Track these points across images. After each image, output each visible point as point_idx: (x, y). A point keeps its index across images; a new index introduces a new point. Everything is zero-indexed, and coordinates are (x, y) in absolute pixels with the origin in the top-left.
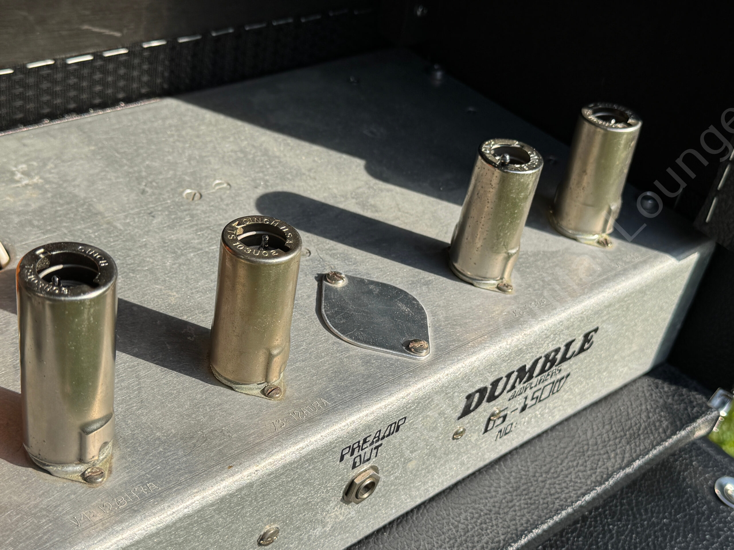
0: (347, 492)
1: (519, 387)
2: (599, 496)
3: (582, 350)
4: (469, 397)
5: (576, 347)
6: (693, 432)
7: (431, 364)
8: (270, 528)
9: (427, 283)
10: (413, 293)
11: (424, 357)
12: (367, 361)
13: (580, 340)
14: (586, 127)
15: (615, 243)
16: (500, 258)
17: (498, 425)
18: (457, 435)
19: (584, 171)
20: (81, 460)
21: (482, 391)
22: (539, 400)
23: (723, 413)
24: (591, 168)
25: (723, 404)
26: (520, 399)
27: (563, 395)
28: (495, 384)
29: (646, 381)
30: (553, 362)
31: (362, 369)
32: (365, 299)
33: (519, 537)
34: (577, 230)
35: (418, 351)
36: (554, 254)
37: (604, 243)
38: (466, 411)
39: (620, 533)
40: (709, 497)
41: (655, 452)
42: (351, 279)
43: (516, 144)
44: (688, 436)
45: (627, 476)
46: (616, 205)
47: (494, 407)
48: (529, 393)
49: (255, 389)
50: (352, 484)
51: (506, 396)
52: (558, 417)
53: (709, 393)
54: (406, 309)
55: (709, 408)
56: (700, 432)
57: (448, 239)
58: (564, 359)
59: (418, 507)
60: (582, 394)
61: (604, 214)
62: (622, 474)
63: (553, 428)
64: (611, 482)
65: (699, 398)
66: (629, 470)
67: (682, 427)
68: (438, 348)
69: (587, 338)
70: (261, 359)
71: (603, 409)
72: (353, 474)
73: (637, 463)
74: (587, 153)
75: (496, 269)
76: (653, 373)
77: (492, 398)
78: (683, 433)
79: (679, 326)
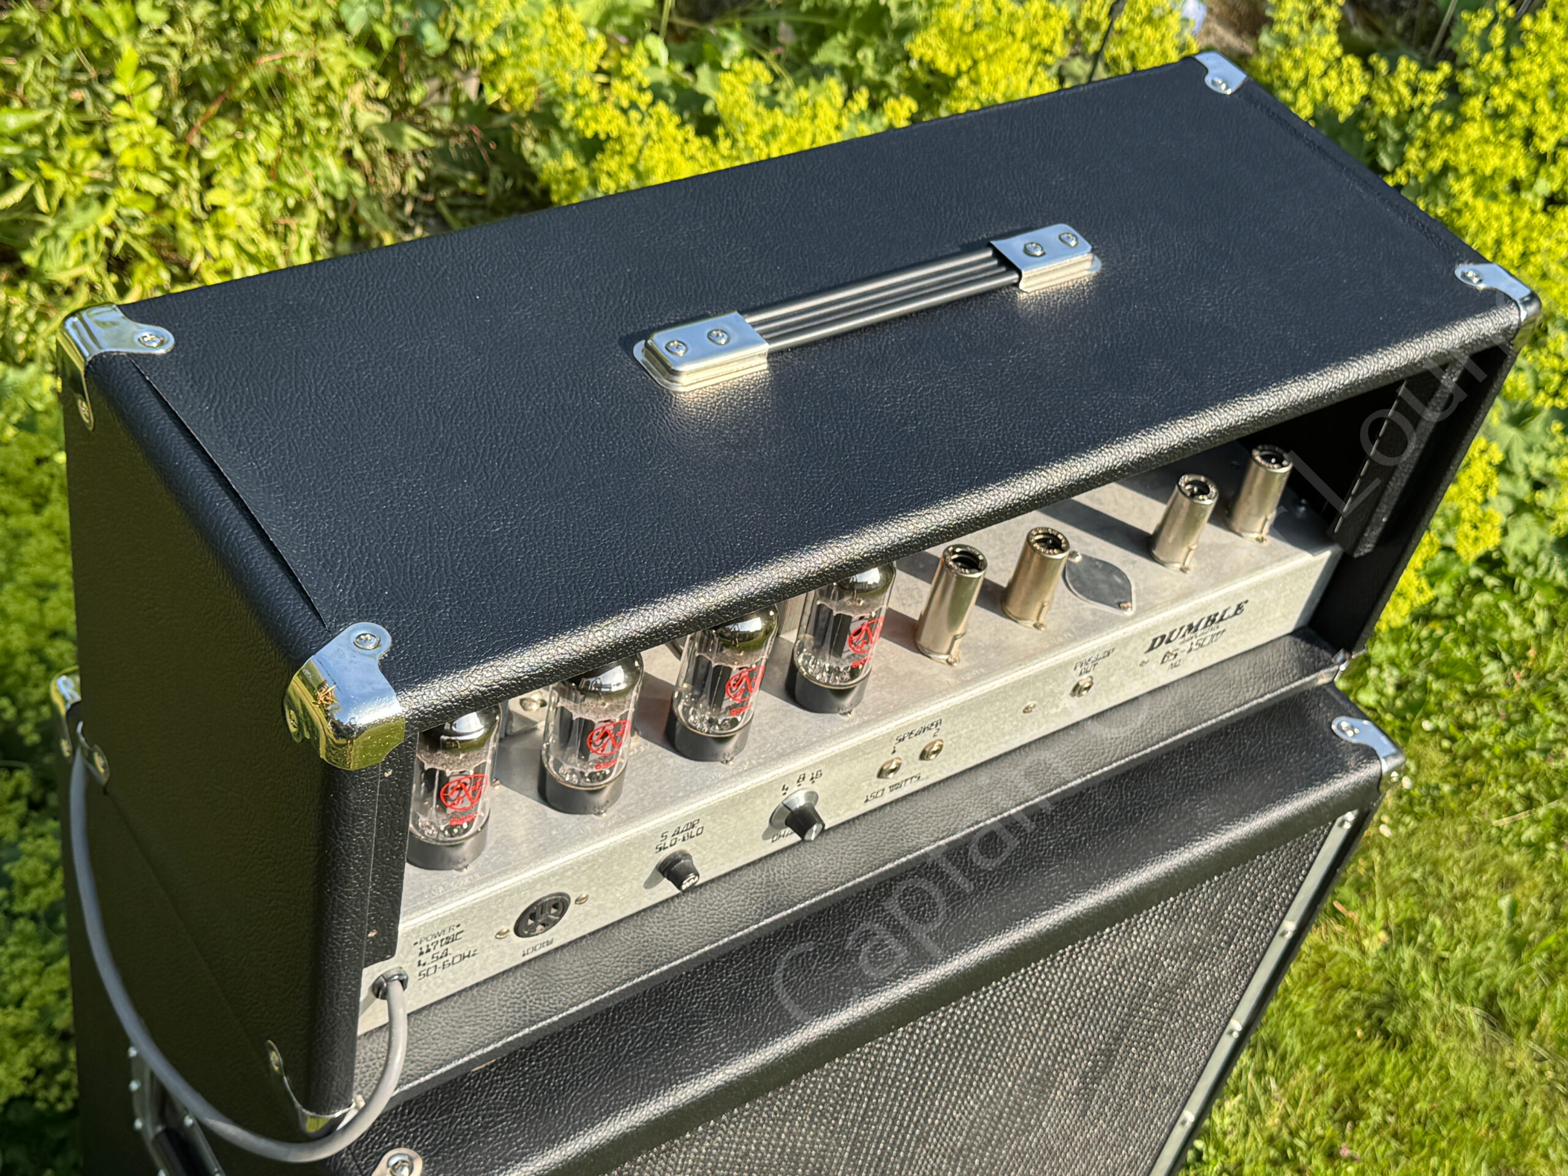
0: (1074, 690)
1: (1188, 636)
2: (1236, 715)
3: (1236, 614)
4: (1155, 640)
5: (1231, 612)
6: (1316, 679)
7: (1133, 617)
8: (1030, 703)
9: (1134, 563)
10: (1124, 569)
11: (1129, 613)
12: (1094, 612)
13: (1234, 608)
14: (1254, 465)
15: (1270, 540)
16: (1185, 550)
17: (1171, 660)
18: (1143, 663)
19: (1250, 493)
20: (949, 653)
21: (1163, 637)
22: (1201, 646)
23: (1343, 667)
24: (1255, 492)
25: (1343, 661)
26: (1188, 645)
27: (1221, 641)
28: (1172, 633)
29: (1288, 639)
30: (1213, 621)
31: (1091, 618)
32: (1094, 571)
33: (1176, 734)
34: (1243, 530)
35: (1125, 609)
36: (1223, 546)
37: (1261, 540)
38: (1152, 648)
39: (1251, 746)
40: (1326, 730)
41: (1283, 690)
42: (1084, 556)
43: (1203, 479)
44: (1311, 682)
45: (1259, 704)
46: (1272, 516)
47: (1170, 648)
48: (1195, 641)
49: (1030, 624)
50: (1078, 685)
51: (1179, 640)
52: (1216, 659)
53: (1335, 651)
54: (1119, 580)
55: (1331, 664)
56: (1321, 682)
57: (1151, 531)
58: (1221, 619)
59: (1111, 709)
60: (1235, 645)
61: (1262, 519)
62: (1255, 702)
63: (1211, 667)
64: (1246, 706)
65: (1326, 655)
66: (1261, 700)
67: (1308, 675)
68: (1138, 608)
69: (1239, 607)
70: (1038, 607)
71: (1248, 659)
72: (1078, 679)
73: (1268, 696)
74: (1253, 482)
75: (1181, 557)
76: (1296, 633)
77: (1169, 641)
78: (1307, 679)
79: (1317, 600)
